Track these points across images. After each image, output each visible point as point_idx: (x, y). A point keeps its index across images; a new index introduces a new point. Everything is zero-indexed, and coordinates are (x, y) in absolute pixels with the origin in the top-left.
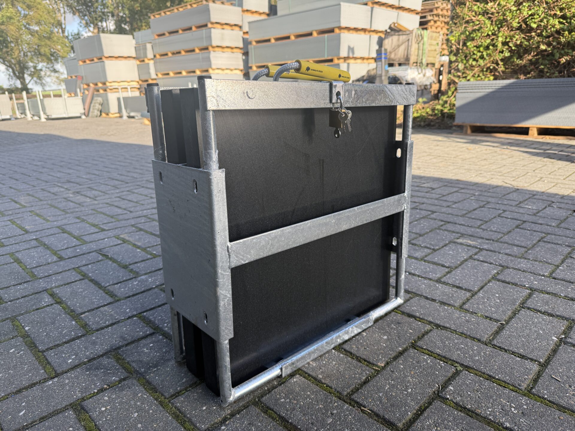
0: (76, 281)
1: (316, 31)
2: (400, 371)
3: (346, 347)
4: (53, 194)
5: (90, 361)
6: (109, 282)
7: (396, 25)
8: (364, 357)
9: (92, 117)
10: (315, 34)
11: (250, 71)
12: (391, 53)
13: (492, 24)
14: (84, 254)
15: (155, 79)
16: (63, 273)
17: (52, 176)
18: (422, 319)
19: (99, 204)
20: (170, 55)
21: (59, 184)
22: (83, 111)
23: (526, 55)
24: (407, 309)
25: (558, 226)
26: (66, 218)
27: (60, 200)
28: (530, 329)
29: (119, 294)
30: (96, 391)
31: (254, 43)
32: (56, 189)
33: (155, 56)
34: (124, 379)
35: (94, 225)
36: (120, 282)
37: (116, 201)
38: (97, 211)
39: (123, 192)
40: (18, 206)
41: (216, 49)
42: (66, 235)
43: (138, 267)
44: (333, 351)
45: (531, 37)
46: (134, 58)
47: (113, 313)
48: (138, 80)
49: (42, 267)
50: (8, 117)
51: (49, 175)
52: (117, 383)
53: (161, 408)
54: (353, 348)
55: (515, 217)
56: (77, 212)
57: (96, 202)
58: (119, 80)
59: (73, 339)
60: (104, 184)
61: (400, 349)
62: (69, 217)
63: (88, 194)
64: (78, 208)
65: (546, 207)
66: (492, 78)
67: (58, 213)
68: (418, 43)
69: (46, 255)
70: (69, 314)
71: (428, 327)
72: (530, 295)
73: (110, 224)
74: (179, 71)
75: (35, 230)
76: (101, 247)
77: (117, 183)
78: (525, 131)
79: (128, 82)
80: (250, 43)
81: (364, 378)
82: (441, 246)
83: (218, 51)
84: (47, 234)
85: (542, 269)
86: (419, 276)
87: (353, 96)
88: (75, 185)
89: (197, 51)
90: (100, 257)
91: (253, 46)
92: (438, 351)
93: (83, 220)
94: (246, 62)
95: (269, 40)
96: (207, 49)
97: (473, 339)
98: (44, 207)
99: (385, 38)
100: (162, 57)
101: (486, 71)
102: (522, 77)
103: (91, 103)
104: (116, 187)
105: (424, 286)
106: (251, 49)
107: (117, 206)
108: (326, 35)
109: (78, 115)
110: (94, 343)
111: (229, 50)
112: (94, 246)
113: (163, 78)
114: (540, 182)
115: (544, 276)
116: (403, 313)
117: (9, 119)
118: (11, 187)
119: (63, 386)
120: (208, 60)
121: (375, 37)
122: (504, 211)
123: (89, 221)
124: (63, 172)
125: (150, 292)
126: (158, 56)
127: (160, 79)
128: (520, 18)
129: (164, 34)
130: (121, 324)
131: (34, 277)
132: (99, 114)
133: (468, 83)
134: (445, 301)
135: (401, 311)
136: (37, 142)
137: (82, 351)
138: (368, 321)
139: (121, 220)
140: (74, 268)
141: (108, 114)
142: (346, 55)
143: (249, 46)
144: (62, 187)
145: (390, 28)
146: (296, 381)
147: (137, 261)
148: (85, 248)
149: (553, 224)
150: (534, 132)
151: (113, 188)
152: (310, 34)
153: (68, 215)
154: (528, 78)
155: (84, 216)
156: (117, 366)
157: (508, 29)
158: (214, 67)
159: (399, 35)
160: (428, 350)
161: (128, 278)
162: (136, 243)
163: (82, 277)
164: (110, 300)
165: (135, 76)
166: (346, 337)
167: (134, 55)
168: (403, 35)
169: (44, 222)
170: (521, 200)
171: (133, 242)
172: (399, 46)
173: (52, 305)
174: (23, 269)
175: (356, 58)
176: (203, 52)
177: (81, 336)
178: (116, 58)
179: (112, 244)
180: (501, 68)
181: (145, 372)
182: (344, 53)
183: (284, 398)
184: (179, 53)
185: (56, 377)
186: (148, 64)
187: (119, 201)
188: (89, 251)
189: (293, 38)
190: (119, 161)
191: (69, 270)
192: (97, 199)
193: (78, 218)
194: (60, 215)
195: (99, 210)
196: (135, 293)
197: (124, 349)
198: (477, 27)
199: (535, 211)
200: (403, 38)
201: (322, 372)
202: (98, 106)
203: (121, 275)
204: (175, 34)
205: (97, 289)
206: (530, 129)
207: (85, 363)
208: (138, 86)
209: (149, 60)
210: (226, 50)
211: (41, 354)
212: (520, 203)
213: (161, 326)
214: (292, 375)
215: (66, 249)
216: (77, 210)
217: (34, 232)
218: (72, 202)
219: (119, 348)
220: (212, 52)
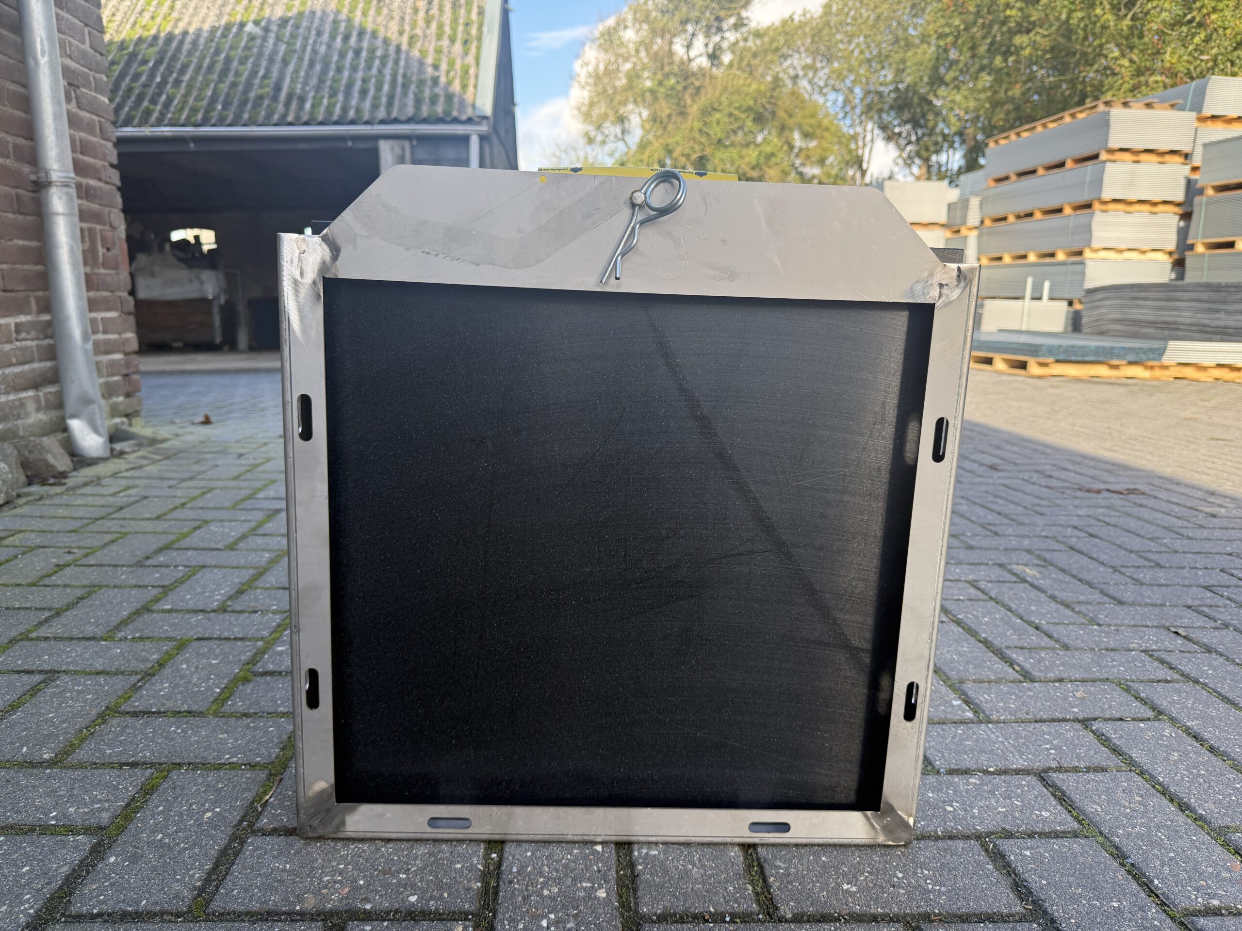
11: (1188, 254)
20: (1011, 219)
31: (1210, 192)
33: (982, 222)
41: (1112, 206)
46: (943, 225)
74: (1022, 253)
80: (1201, 192)
83: (1117, 210)
89: (1068, 211)
91: (1204, 198)
94: (1183, 234)
96: (1088, 206)
100: (996, 225)
106: (1201, 204)
111: (1146, 208)
113: (989, 267)
120: (1087, 230)
126: (988, 223)
129: (1006, 178)
143: (1197, 199)
158: (1095, 244)
167: (943, 219)
176: (1079, 212)
184: (1030, 215)
186: (966, 237)
204: (1029, 177)
209: (971, 229)
210: (1136, 207)
220: (1098, 213)
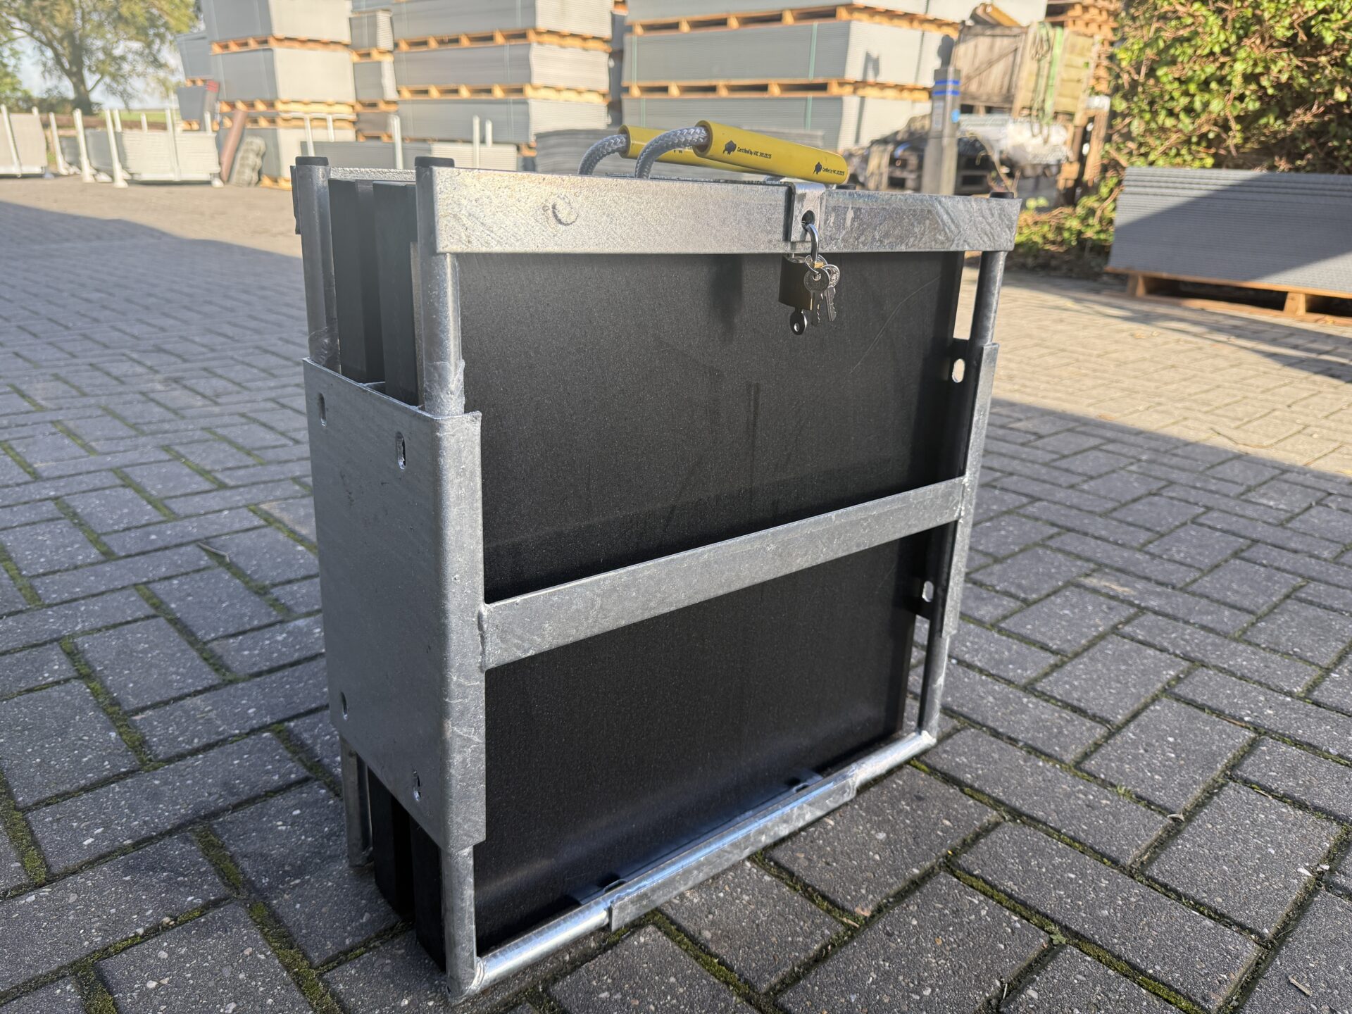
0: (135, 621)
1: (792, 10)
2: (910, 935)
3: (781, 855)
4: (117, 378)
5: (137, 845)
6: (215, 630)
7: (989, 10)
8: (823, 887)
9: (239, 185)
10: (788, 18)
11: (624, 97)
12: (969, 78)
13: (1223, 27)
14: (166, 548)
15: (395, 102)
16: (107, 597)
17: (120, 330)
18: (977, 791)
19: (222, 415)
20: (433, 44)
21: (135, 356)
22: (216, 169)
23: (1299, 111)
24: (943, 761)
25: (1336, 560)
26: (136, 447)
27: (128, 398)
28: (1245, 841)
29: (235, 666)
30: (140, 931)
31: (639, 30)
32: (123, 368)
33: (396, 45)
34: (216, 904)
35: (203, 473)
36: (243, 633)
37: (265, 410)
38: (215, 434)
39: (284, 386)
40: (26, 405)
41: (546, 38)
42: (129, 493)
43: (292, 594)
44: (748, 864)
45: (1316, 67)
46: (346, 46)
47: (213, 715)
48: (352, 100)
49: (57, 577)
50: (37, 170)
51: (114, 328)
52: (197, 914)
53: (297, 995)
54: (798, 860)
55: (1234, 528)
56: (166, 432)
57: (216, 410)
58: (306, 99)
59: (106, 782)
60: (243, 363)
61: (916, 871)
62: (144, 446)
63: (202, 385)
64: (170, 421)
65: (1310, 507)
66: (1209, 161)
67: (120, 433)
68: (1039, 60)
69: (72, 544)
70: (104, 710)
71: (991, 815)
72: (1253, 745)
73: (241, 472)
74: (452, 86)
75: (57, 473)
76: (212, 530)
77: (273, 360)
78: (1276, 300)
79: (330, 105)
80: (630, 29)
81: (816, 947)
82: (1044, 592)
83: (551, 43)
84: (84, 487)
85: (1288, 676)
86: (981, 671)
87: (848, 222)
88: (173, 359)
89: (499, 39)
90: (205, 560)
91: (635, 38)
92: (1009, 885)
93: (178, 457)
94: (616, 75)
95: (675, 26)
96: (523, 36)
97: (1101, 856)
98: (88, 412)
99: (959, 41)
100: (415, 49)
101: (1198, 144)
102: (1283, 165)
103: (237, 150)
104: (269, 372)
105: (991, 699)
106: (632, 43)
107: (264, 425)
108: (816, 23)
109: (204, 177)
110: (155, 796)
111: (577, 42)
112: (193, 529)
113: (414, 102)
114: (1302, 437)
115: (1290, 694)
116: (933, 771)
117: (40, 176)
118: (17, 355)
119: (62, 910)
120: (525, 64)
121: (935, 37)
122: (1208, 509)
123: (192, 458)
124: (149, 324)
125: (314, 663)
126: (404, 46)
127: (405, 102)
128: (1295, 16)
130: (229, 748)
131: (37, 602)
132: (255, 177)
133: (1151, 170)
134: (1039, 745)
135: (928, 765)
136: (99, 238)
137: (121, 816)
138: (842, 790)
139: (270, 463)
140: (135, 585)
141: (275, 181)
142: (858, 77)
143: (627, 38)
144: (139, 363)
145: (974, 16)
146: (646, 944)
147: (292, 576)
148: (171, 532)
149: (1326, 554)
150: (1297, 305)
151: (263, 375)
152: (777, 18)
153: (142, 440)
154: (1297, 169)
155: (181, 444)
156: (203, 864)
157: (1263, 41)
158: (536, 81)
159: (993, 36)
160: (985, 881)
161: (265, 621)
162: (297, 528)
163: (152, 612)
164: (212, 678)
165: (346, 91)
166: (784, 831)
167: (345, 37)
168: (1003, 36)
169: (83, 452)
170: (1252, 483)
171: (291, 525)
172: (990, 64)
173: (67, 681)
174: (12, 578)
175: (882, 86)
176: (513, 42)
177: (126, 775)
178: (304, 42)
179: (237, 526)
180: (1235, 137)
181: (271, 888)
182: (854, 71)
183: (608, 989)
185: (48, 882)
186: (379, 63)
187: (273, 410)
188: (179, 541)
189: (733, 23)
190: (287, 305)
191: (123, 588)
192: (219, 400)
193: (167, 448)
194: (122, 438)
195: (220, 431)
196: (275, 664)
197: (228, 817)
198: (1185, 33)
199: (1283, 516)
200: (1002, 44)
201: (713, 923)
202: (253, 160)
203: (247, 611)
205: (185, 645)
206: (1289, 296)
207: (124, 851)
208: (353, 117)
209: (382, 53)
210: (569, 41)
211: (19, 815)
212: (1249, 490)
213: (326, 761)
214: (635, 926)
215: (125, 530)
216: (167, 426)
217: (54, 478)
218: (159, 404)
219: (215, 814)
220: (535, 45)
